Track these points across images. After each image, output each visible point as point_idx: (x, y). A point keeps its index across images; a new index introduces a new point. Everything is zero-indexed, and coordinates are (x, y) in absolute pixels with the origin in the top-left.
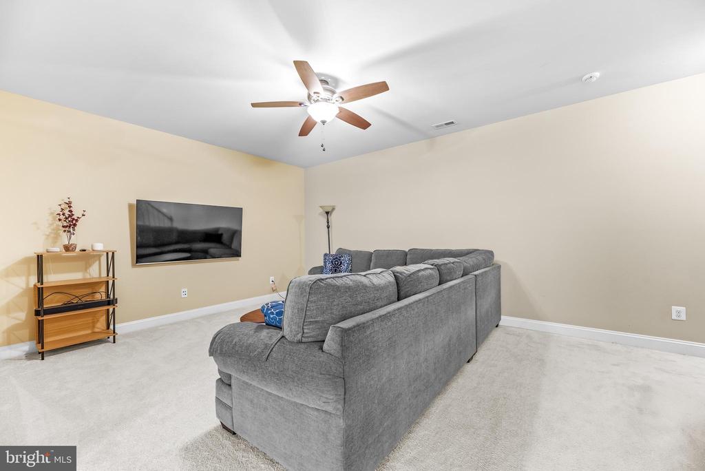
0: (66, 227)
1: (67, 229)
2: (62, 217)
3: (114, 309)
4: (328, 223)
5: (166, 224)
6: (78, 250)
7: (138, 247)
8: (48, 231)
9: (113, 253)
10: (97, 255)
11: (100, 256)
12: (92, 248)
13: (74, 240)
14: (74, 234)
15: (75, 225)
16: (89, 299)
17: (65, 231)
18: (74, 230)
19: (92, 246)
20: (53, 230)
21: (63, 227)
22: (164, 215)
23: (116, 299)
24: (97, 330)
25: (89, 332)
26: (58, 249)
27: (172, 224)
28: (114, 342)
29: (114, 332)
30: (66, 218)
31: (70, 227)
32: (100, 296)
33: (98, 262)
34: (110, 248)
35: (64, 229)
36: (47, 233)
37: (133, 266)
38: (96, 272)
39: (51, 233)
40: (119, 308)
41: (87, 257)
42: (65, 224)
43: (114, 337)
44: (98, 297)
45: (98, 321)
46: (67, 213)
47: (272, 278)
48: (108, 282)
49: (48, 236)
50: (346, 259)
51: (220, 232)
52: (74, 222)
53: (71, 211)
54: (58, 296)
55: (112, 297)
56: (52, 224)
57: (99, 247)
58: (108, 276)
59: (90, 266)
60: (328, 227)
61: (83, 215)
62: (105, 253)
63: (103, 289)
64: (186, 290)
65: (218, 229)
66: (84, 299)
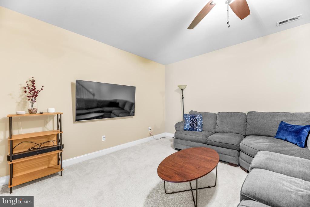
0: (30, 97)
1: (31, 98)
2: (27, 90)
3: (61, 153)
4: (183, 95)
5: (91, 97)
6: (38, 112)
7: (77, 109)
8: (19, 100)
9: (61, 115)
10: (51, 116)
11: (53, 117)
12: (48, 111)
13: (35, 106)
14: (35, 102)
15: (36, 96)
16: (46, 145)
17: (29, 100)
18: (35, 99)
19: (48, 110)
20: (23, 99)
21: (28, 97)
22: (90, 93)
23: (63, 146)
24: (51, 166)
25: (46, 167)
26: (25, 112)
27: (94, 98)
28: (61, 176)
29: (61, 169)
30: (30, 91)
31: (33, 97)
32: (53, 143)
33: (52, 120)
34: (59, 111)
35: (28, 98)
36: (19, 101)
37: (74, 122)
38: (51, 127)
39: (21, 101)
40: (65, 152)
41: (45, 117)
42: (30, 95)
43: (61, 172)
44: (51, 144)
45: (52, 159)
46: (31, 87)
47: (150, 128)
48: (58, 134)
49: (19, 103)
50: (199, 118)
51: (117, 102)
52: (36, 94)
53: (33, 86)
54: (26, 144)
55: (60, 144)
56: (21, 96)
57: (52, 110)
58: (58, 129)
59: (47, 123)
60: (183, 98)
61: (42, 89)
62: (57, 115)
63: (55, 139)
64: (104, 136)
65: (116, 100)
66: (42, 146)
